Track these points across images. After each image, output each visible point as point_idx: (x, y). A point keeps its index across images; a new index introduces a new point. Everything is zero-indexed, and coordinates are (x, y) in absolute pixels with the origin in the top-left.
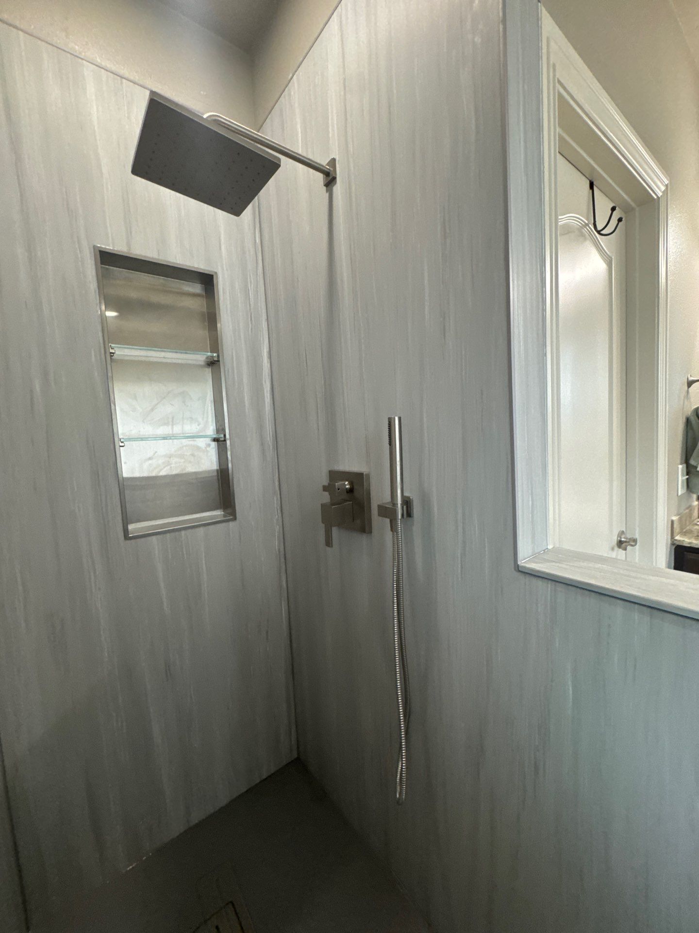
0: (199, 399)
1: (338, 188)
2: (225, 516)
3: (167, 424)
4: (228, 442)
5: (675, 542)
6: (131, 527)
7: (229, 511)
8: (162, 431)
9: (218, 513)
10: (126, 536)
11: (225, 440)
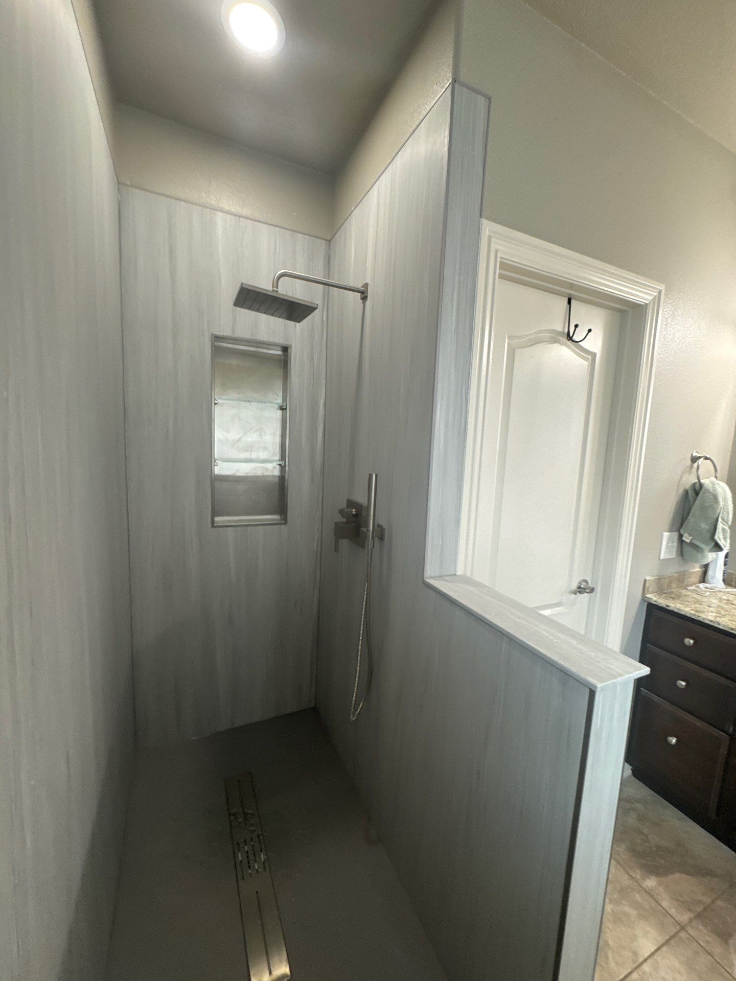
0: (271, 434)
1: (368, 303)
2: (280, 520)
3: (246, 450)
4: (287, 468)
5: (645, 599)
6: (217, 519)
7: (283, 516)
8: (243, 456)
9: (276, 517)
10: (213, 526)
11: (285, 466)
